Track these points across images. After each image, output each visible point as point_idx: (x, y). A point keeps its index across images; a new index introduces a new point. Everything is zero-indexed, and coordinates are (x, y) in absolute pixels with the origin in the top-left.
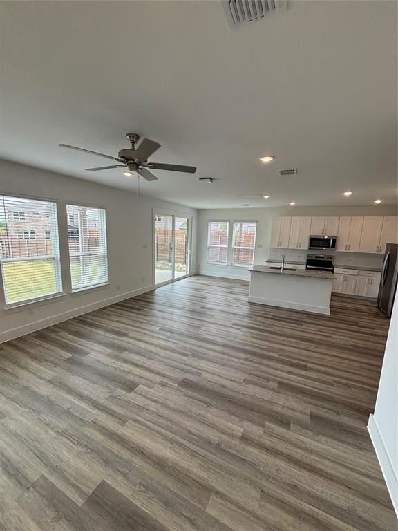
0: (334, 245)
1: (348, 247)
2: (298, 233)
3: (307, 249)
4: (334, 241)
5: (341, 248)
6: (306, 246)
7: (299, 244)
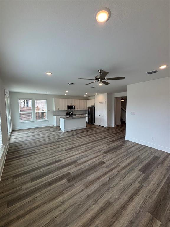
0: (74, 108)
1: (77, 108)
2: (64, 105)
3: (67, 110)
4: (74, 106)
5: (76, 109)
6: (66, 109)
7: (65, 108)
